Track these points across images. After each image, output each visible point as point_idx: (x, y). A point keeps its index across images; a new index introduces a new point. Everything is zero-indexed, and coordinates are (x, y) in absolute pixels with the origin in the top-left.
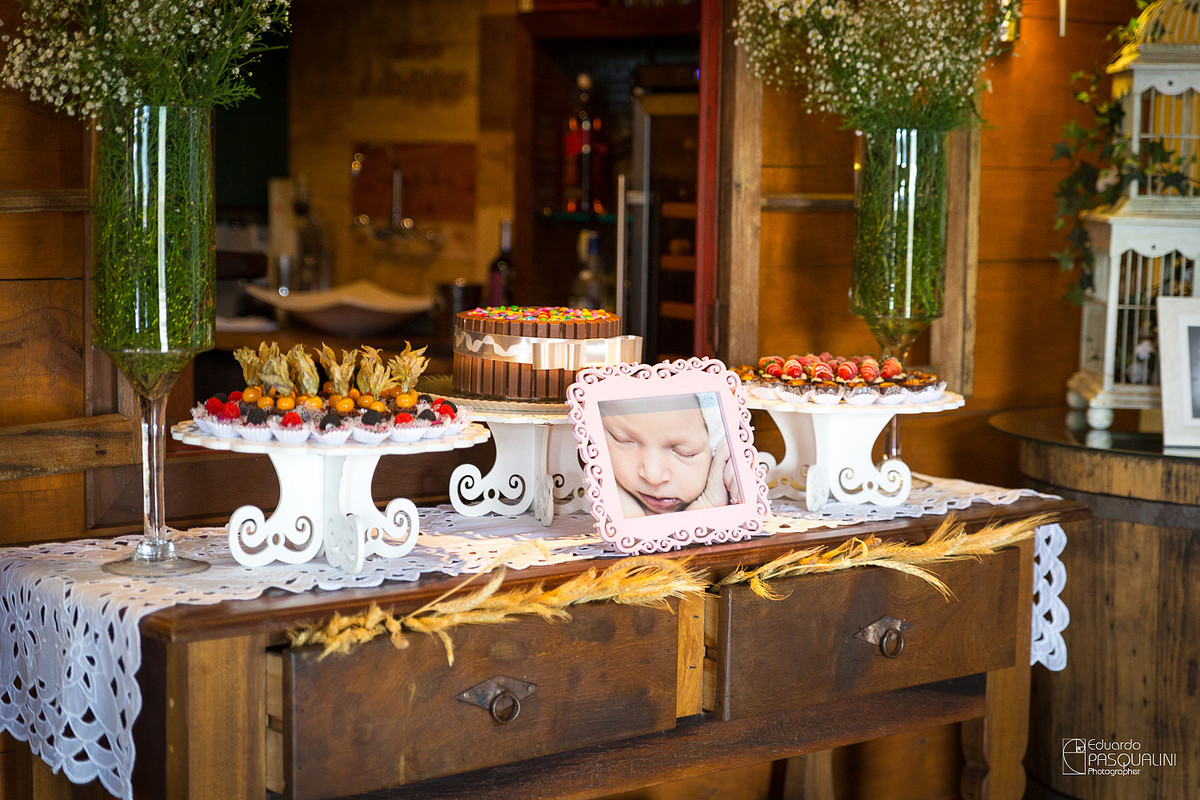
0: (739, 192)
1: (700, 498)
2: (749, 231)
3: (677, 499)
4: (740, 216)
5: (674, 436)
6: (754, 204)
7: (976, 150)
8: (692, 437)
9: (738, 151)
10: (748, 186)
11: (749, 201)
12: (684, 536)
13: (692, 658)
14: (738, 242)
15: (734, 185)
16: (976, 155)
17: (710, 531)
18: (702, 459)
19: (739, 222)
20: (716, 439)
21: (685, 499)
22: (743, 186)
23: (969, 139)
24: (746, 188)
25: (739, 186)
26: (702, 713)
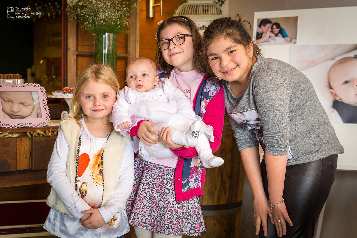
0: (70, 50)
1: (29, 116)
2: (73, 60)
3: (22, 116)
4: (70, 56)
5: (23, 101)
6: (74, 54)
7: (138, 42)
8: (29, 101)
9: (69, 40)
10: (72, 49)
11: (73, 53)
12: (22, 124)
13: (26, 155)
14: (69, 62)
15: (68, 49)
16: (138, 44)
17: (30, 124)
18: (31, 107)
19: (70, 58)
20: (36, 103)
21: (24, 116)
22: (71, 49)
23: (136, 40)
24: (72, 50)
25: (69, 49)
26: (29, 169)
